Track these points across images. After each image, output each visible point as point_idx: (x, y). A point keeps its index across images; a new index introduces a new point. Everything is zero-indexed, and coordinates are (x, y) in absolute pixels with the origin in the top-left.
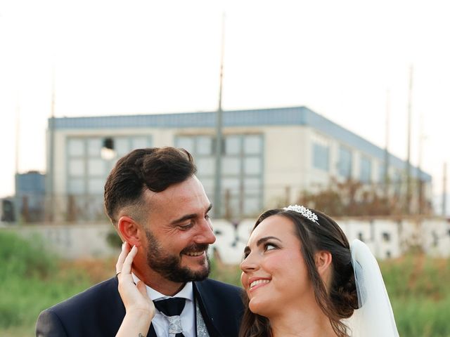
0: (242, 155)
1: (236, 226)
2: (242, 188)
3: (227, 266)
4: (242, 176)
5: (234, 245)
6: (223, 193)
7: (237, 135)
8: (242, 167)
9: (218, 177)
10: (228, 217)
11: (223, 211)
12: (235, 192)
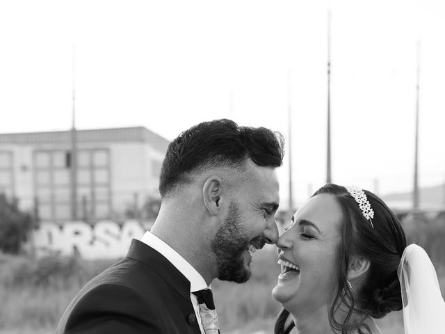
0: (92, 168)
1: (92, 227)
2: (93, 194)
3: (87, 262)
4: (93, 185)
5: (92, 243)
6: (79, 199)
7: (86, 150)
8: (92, 177)
9: (74, 185)
10: (85, 220)
11: (80, 214)
12: (89, 199)
